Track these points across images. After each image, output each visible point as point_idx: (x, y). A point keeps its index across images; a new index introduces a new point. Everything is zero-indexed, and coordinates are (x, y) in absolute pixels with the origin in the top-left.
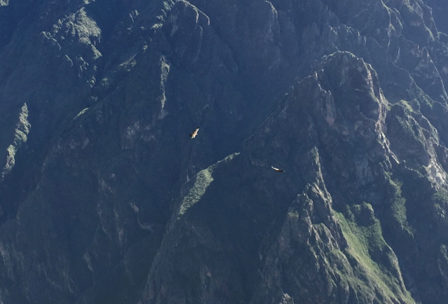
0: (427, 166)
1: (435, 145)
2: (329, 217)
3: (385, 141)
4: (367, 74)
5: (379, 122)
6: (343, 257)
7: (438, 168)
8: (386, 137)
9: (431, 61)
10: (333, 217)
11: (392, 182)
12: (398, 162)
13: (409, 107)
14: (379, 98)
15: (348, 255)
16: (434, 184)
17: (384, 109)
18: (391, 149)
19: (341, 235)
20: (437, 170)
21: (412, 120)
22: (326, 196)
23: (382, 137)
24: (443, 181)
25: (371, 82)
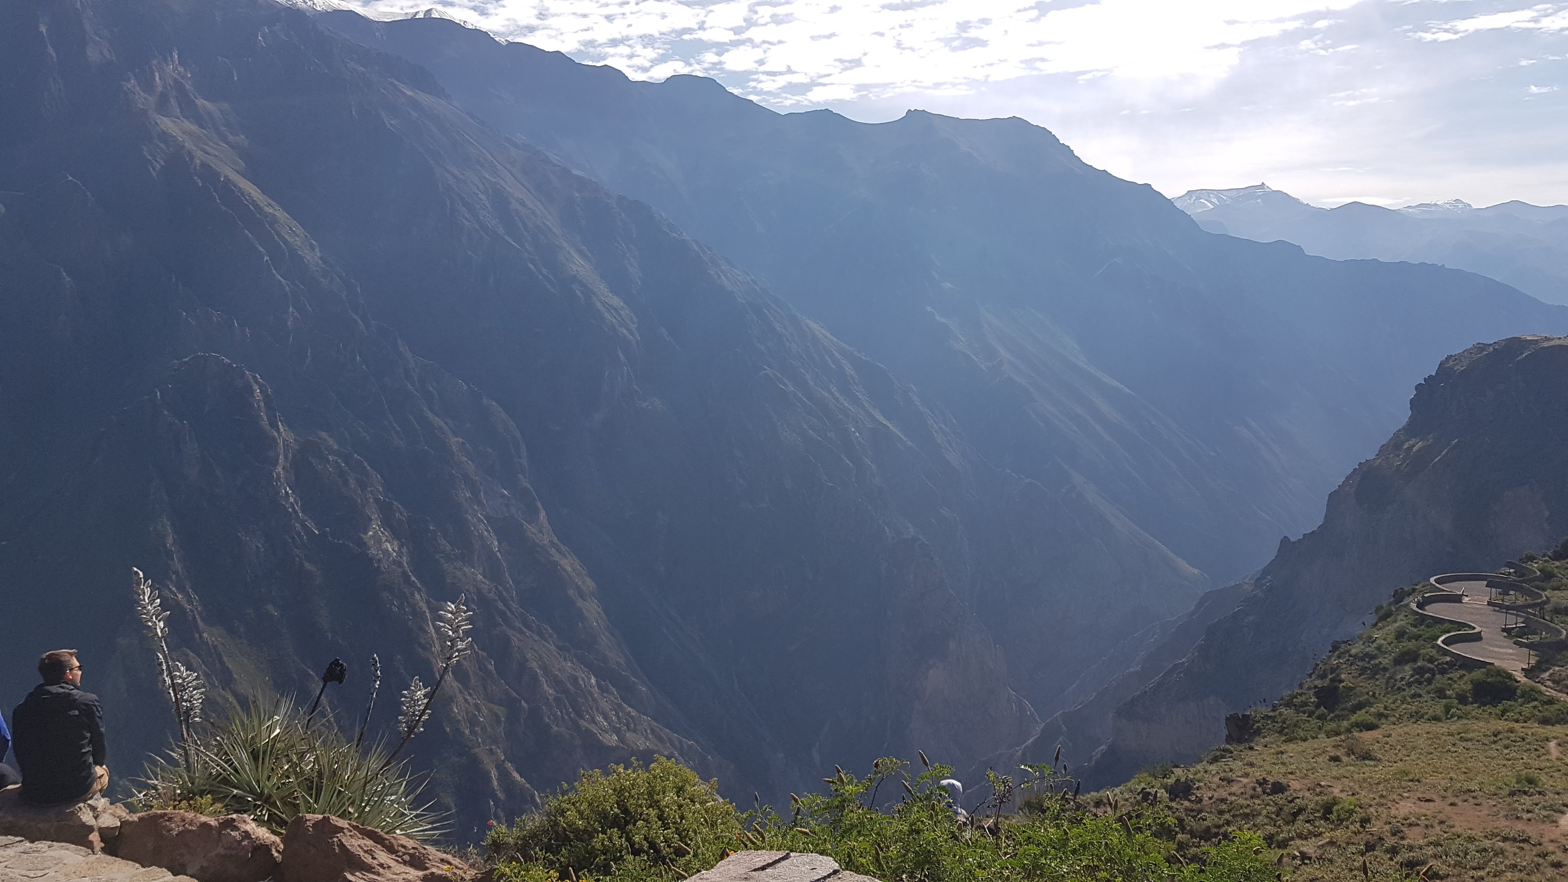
0: (366, 533)
1: (377, 500)
2: (197, 635)
3: (292, 500)
4: (252, 391)
5: (279, 469)
6: (227, 700)
7: (384, 534)
8: (293, 492)
9: (364, 367)
10: (205, 635)
11: (308, 566)
12: (317, 532)
13: (331, 441)
14: (278, 430)
15: (236, 695)
16: (379, 561)
17: (286, 446)
18: (302, 512)
19: (222, 663)
20: (384, 539)
21: (337, 462)
22: (190, 601)
23: (287, 492)
24: (395, 554)
25: (262, 404)
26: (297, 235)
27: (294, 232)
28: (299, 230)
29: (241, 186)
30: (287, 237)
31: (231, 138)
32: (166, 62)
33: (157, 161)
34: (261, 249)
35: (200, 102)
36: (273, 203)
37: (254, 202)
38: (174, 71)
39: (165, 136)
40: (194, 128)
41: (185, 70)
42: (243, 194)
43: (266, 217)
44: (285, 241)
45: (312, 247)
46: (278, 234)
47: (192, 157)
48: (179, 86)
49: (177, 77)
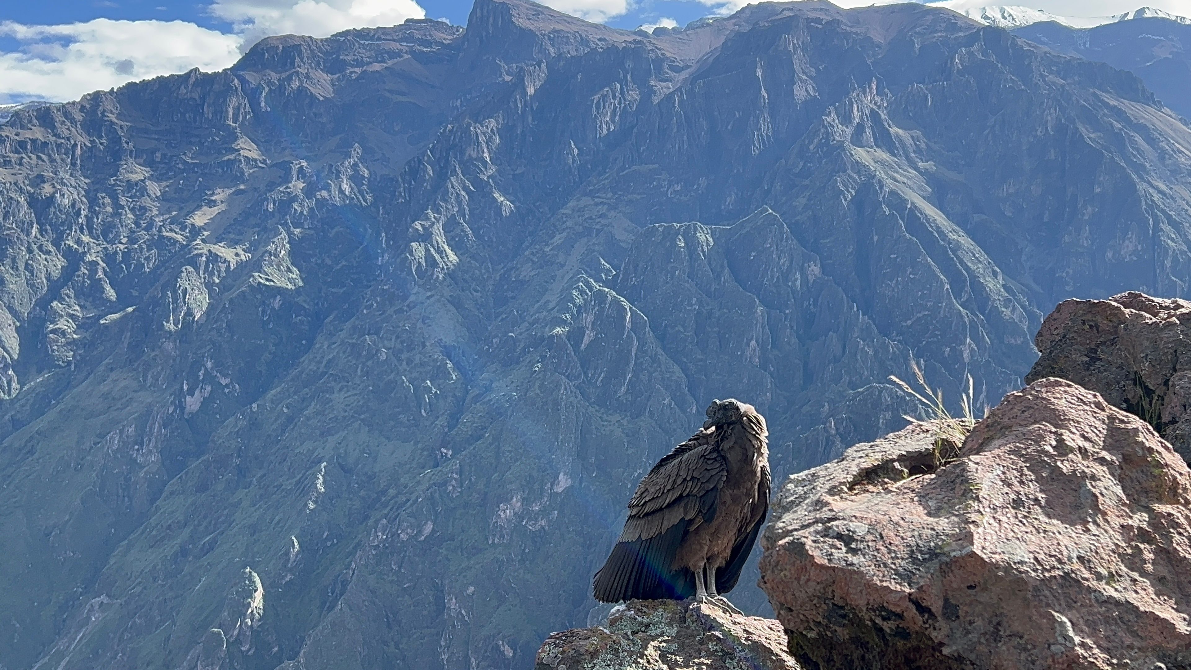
26: (980, 262)
27: (977, 258)
28: (983, 257)
29: (927, 212)
30: (969, 264)
31: (920, 164)
32: (864, 93)
33: (849, 192)
34: (942, 277)
35: (894, 130)
36: (957, 228)
37: (939, 230)
38: (871, 102)
39: (858, 166)
40: (884, 156)
41: (882, 100)
42: (928, 221)
43: (950, 243)
44: (967, 269)
45: (995, 274)
46: (961, 262)
47: (881, 187)
48: (874, 115)
49: (874, 107)
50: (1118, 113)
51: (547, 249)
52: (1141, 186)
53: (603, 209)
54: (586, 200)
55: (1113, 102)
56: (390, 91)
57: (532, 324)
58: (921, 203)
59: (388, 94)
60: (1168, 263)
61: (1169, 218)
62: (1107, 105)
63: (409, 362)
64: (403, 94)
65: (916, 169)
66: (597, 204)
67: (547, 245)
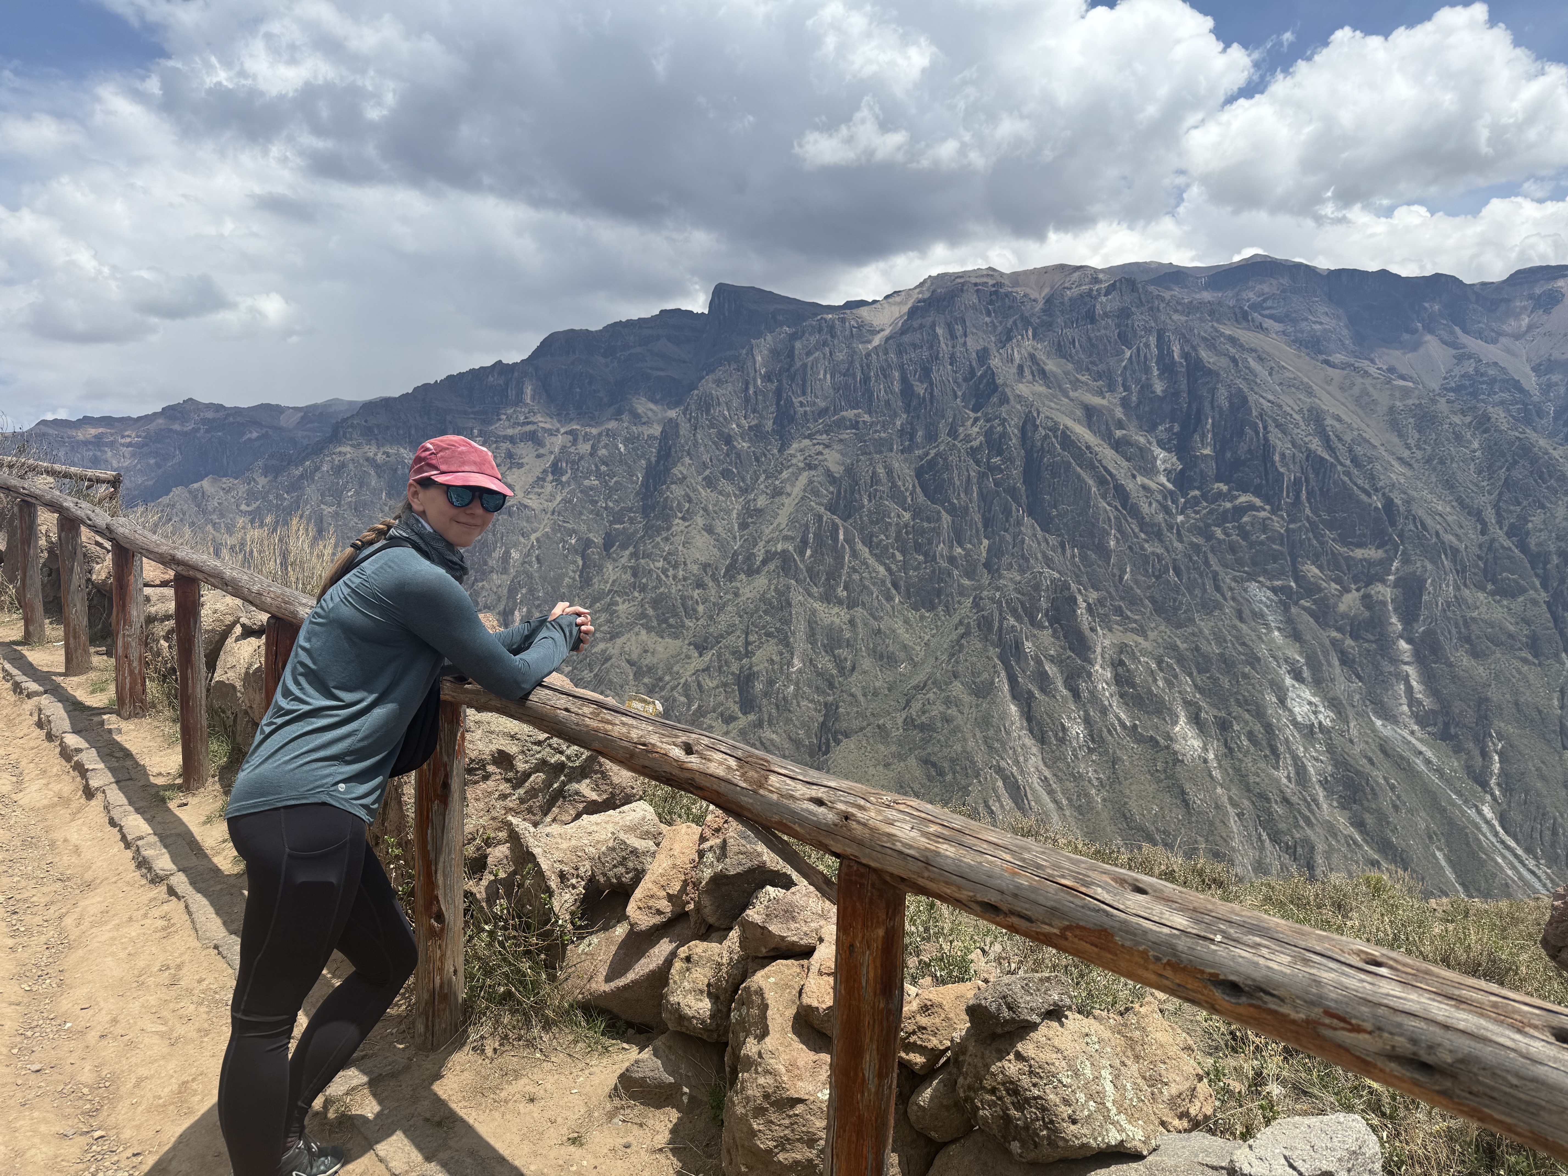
50: (1233, 340)
51: (777, 482)
52: (1252, 398)
53: (820, 448)
54: (806, 442)
55: (1228, 332)
56: (651, 368)
57: (768, 542)
58: (1070, 423)
59: (649, 371)
60: (1277, 458)
61: (1275, 420)
62: (1222, 334)
63: (675, 577)
64: (662, 370)
65: (1068, 397)
66: (814, 445)
67: (777, 479)
